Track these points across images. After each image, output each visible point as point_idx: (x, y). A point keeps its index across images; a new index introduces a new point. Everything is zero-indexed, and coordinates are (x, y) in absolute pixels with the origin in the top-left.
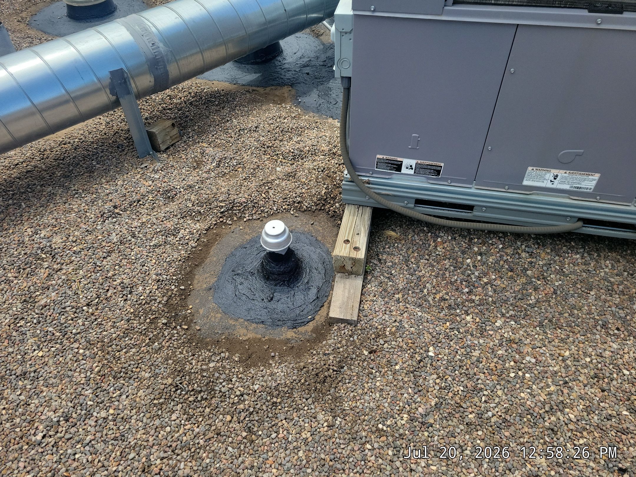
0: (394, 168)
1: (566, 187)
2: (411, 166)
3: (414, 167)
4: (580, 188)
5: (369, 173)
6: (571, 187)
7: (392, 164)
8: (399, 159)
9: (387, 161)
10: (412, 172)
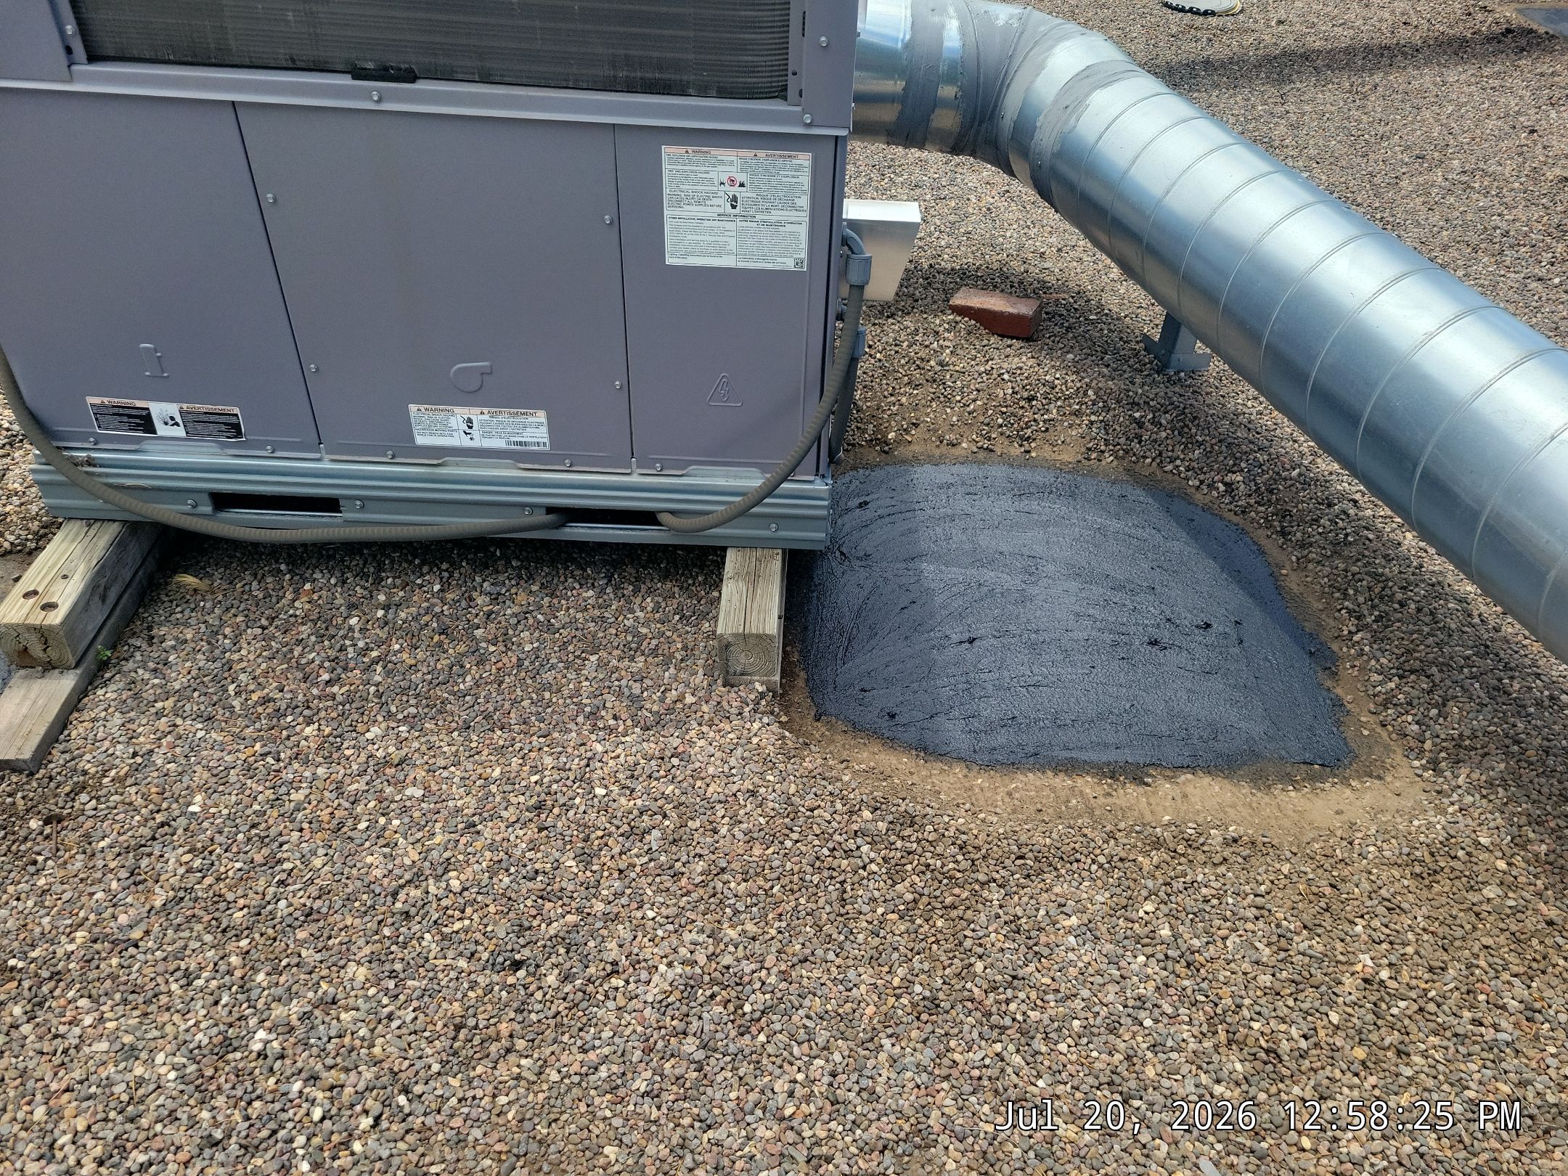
0: (138, 425)
1: (498, 443)
2: (172, 418)
3: (179, 419)
4: (526, 444)
5: (86, 440)
6: (509, 443)
7: (130, 416)
8: (139, 404)
9: (116, 410)
10: (180, 432)
